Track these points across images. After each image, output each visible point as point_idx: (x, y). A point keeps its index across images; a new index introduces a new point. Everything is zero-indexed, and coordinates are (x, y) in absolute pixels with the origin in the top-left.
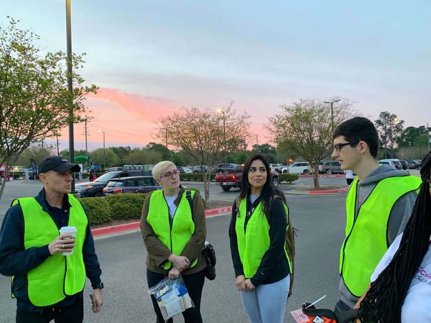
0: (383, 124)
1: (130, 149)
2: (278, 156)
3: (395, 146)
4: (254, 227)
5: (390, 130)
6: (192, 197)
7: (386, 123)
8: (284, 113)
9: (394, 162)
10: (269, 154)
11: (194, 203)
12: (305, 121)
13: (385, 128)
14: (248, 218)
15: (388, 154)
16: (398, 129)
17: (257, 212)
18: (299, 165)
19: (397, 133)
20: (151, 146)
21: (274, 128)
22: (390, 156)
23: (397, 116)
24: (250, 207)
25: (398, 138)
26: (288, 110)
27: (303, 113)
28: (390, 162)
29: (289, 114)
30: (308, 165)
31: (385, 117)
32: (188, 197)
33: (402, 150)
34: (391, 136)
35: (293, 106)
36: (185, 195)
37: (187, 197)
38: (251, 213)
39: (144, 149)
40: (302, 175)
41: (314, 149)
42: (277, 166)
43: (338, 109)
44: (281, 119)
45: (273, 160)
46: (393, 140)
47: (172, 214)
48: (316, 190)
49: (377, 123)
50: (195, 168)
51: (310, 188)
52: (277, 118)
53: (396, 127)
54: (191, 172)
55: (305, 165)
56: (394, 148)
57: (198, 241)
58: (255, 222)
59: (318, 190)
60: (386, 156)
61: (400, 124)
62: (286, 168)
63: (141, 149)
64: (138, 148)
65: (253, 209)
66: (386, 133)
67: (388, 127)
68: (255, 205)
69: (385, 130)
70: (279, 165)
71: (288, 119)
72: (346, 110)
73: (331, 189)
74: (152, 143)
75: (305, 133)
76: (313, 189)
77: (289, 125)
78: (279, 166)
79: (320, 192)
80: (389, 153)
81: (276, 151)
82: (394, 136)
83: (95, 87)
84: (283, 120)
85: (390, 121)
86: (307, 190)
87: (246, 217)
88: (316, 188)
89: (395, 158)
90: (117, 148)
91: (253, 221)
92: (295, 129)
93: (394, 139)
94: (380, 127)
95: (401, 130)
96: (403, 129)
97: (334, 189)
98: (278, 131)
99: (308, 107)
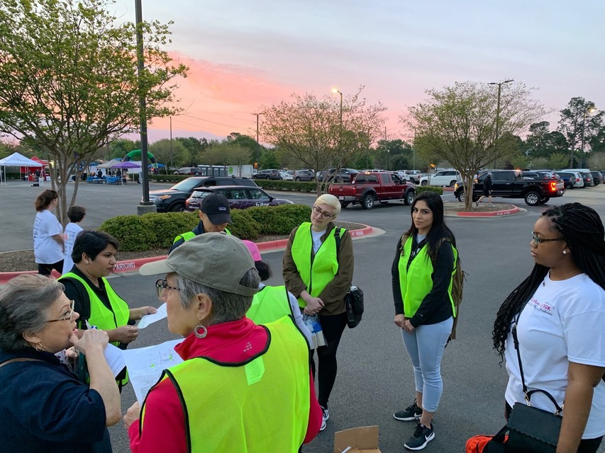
0: (573, 116)
1: (206, 142)
2: (414, 159)
3: (587, 149)
4: (417, 269)
5: (582, 125)
6: (341, 236)
7: (577, 114)
8: (431, 100)
9: (581, 173)
10: (402, 155)
11: (342, 243)
12: (460, 114)
13: (575, 122)
14: (411, 258)
15: (574, 161)
16: (594, 123)
17: (422, 253)
18: (444, 174)
19: (593, 129)
20: (234, 138)
21: (415, 123)
22: (577, 163)
23: (595, 105)
24: (415, 247)
25: (593, 137)
26: (437, 97)
27: (458, 102)
28: (576, 174)
29: (438, 103)
30: (458, 174)
31: (577, 105)
32: (337, 235)
33: (596, 155)
34: (582, 134)
35: (444, 91)
36: (333, 232)
37: (335, 235)
38: (416, 254)
39: (224, 142)
40: (448, 188)
41: (468, 154)
42: (413, 173)
43: (509, 98)
44: (426, 110)
45: (407, 163)
46: (584, 140)
47: (315, 251)
48: (467, 211)
49: (565, 114)
50: (298, 173)
51: (458, 207)
52: (420, 108)
53: (592, 120)
54: (292, 178)
55: (453, 173)
56: (585, 151)
57: (339, 283)
58: (418, 264)
59: (470, 210)
60: (572, 163)
61: (598, 116)
62: (426, 178)
63: (220, 141)
64: (217, 141)
65: (419, 249)
66: (575, 131)
67: (580, 120)
68: (421, 246)
69: (575, 125)
70: (415, 172)
71: (435, 109)
72: (520, 100)
73: (488, 211)
74: (235, 134)
75: (458, 131)
76: (463, 209)
77: (436, 118)
78: (415, 174)
79: (473, 215)
80: (577, 159)
81: (412, 151)
82: (586, 134)
83: (183, 68)
84: (429, 110)
85: (585, 112)
86: (456, 210)
87: (410, 257)
88: (467, 208)
89: (584, 167)
90: (186, 139)
91: (417, 262)
92: (443, 125)
93: (587, 139)
94: (568, 120)
95: (599, 125)
96: (601, 124)
97: (492, 210)
98: (420, 127)
99: (465, 93)
